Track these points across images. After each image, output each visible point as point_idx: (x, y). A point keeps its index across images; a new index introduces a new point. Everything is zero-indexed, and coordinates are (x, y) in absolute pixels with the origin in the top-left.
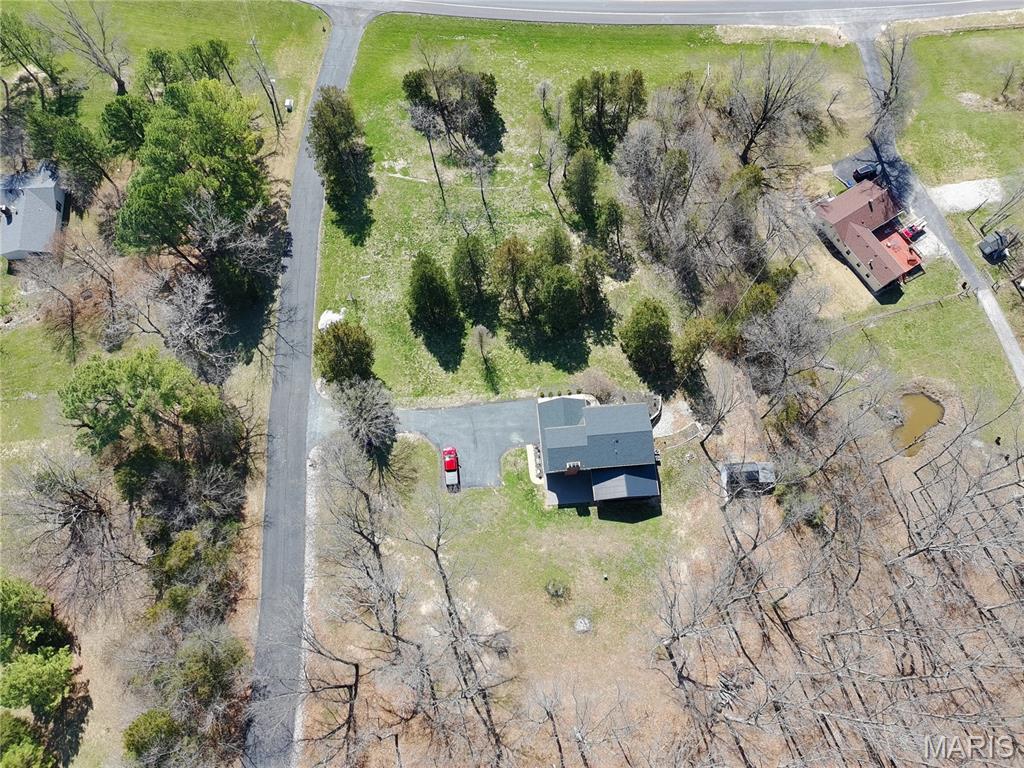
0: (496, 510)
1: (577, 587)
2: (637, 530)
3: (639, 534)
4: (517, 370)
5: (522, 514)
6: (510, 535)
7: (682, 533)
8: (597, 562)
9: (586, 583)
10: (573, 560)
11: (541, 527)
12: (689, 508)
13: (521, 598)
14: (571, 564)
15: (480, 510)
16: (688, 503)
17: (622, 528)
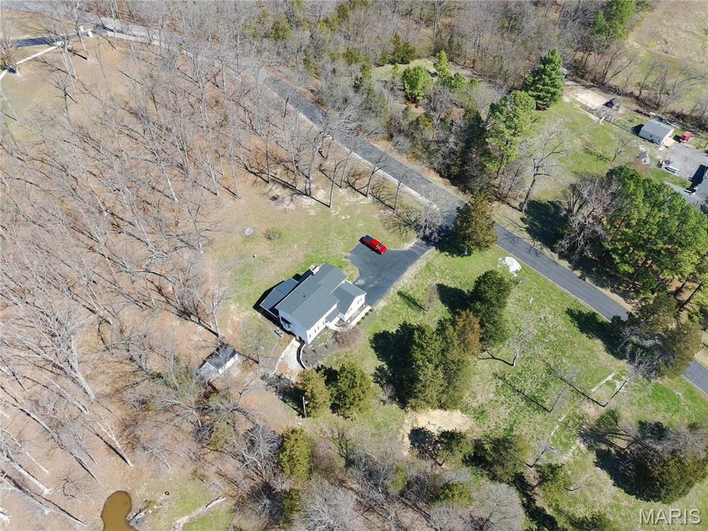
0: (334, 245)
1: (265, 243)
2: (258, 291)
3: (255, 290)
4: (399, 316)
5: (321, 254)
6: (317, 242)
7: (233, 307)
8: (265, 260)
9: (263, 248)
10: (277, 252)
11: (306, 256)
12: (238, 323)
13: (286, 222)
14: (277, 250)
15: (341, 240)
16: (241, 325)
17: (267, 286)
